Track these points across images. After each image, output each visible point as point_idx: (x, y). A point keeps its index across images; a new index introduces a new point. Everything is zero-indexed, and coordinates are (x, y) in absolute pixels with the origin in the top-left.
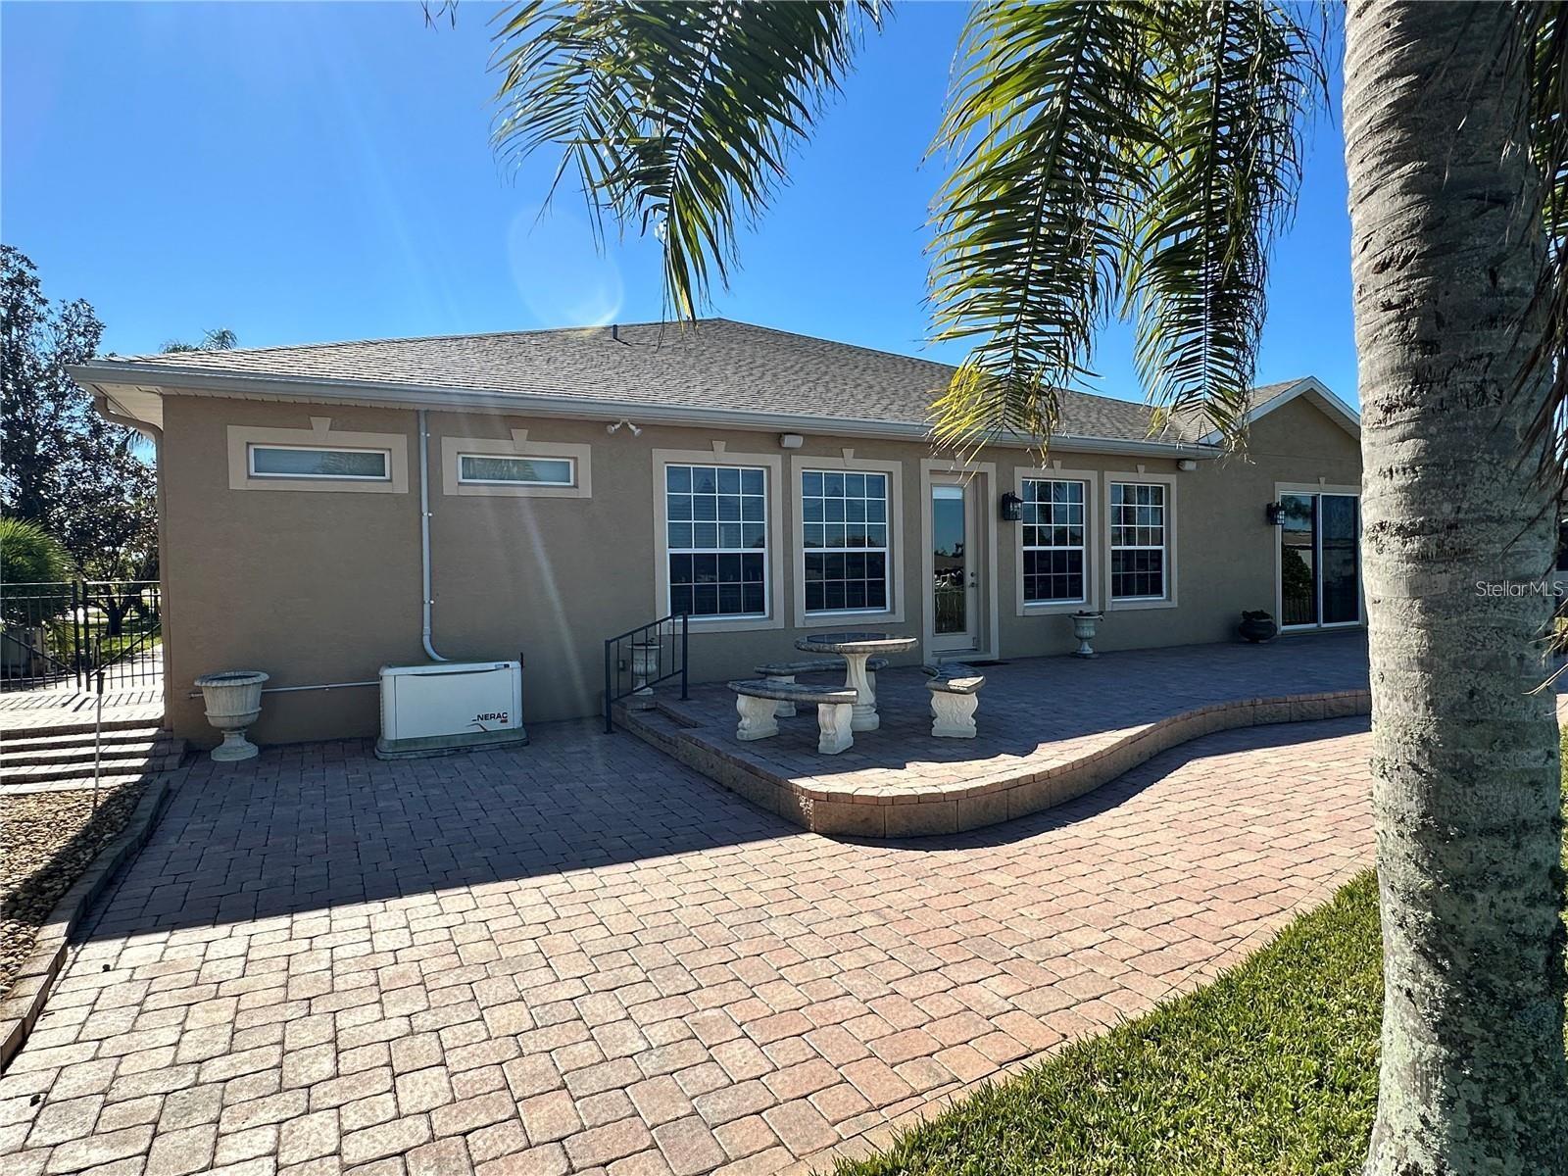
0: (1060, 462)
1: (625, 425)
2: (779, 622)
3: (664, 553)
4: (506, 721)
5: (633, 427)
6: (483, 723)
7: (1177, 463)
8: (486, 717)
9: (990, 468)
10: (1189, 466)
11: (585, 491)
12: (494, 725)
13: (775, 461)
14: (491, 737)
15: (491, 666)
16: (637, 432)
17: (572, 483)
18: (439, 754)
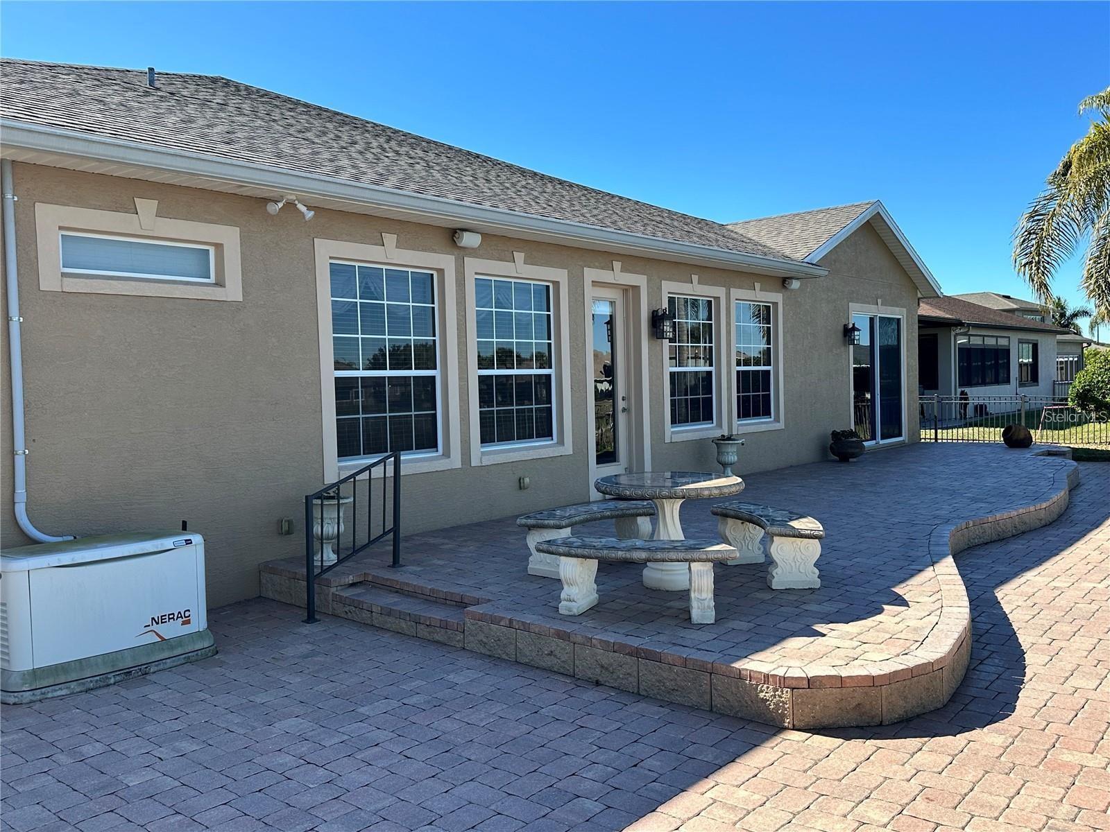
0: (697, 276)
1: (290, 206)
2: (455, 461)
3: (329, 375)
4: (188, 622)
5: (303, 208)
6: (160, 628)
7: (783, 282)
8: (162, 620)
9: (640, 280)
10: (795, 285)
11: (233, 291)
12: (172, 630)
13: (446, 262)
14: (172, 648)
15: (168, 543)
16: (310, 214)
17: (212, 280)
18: (102, 682)
